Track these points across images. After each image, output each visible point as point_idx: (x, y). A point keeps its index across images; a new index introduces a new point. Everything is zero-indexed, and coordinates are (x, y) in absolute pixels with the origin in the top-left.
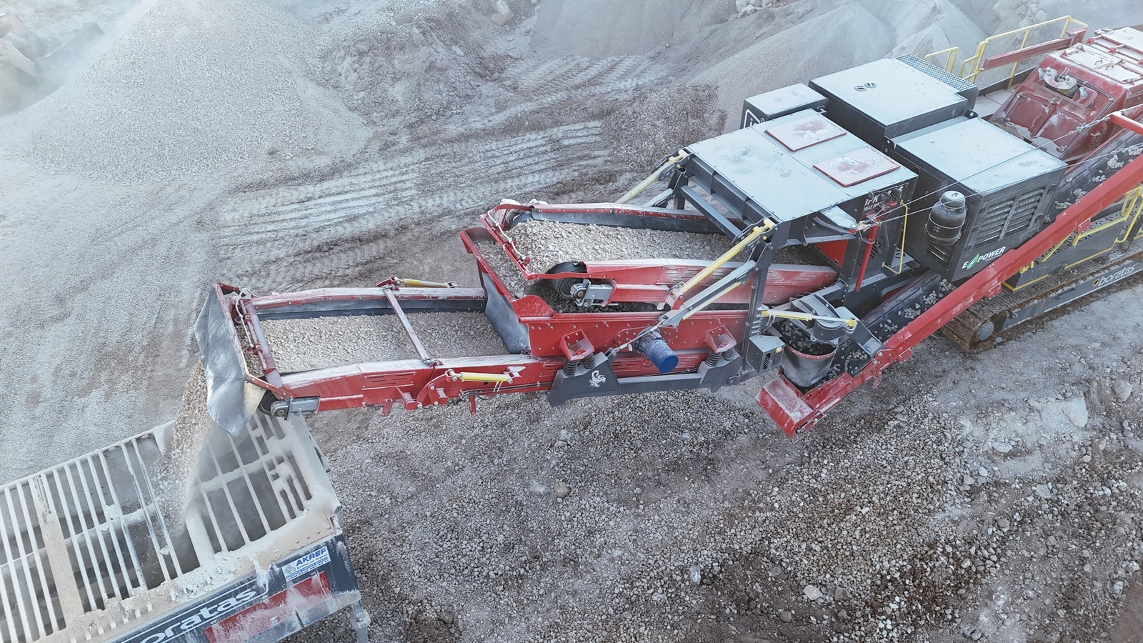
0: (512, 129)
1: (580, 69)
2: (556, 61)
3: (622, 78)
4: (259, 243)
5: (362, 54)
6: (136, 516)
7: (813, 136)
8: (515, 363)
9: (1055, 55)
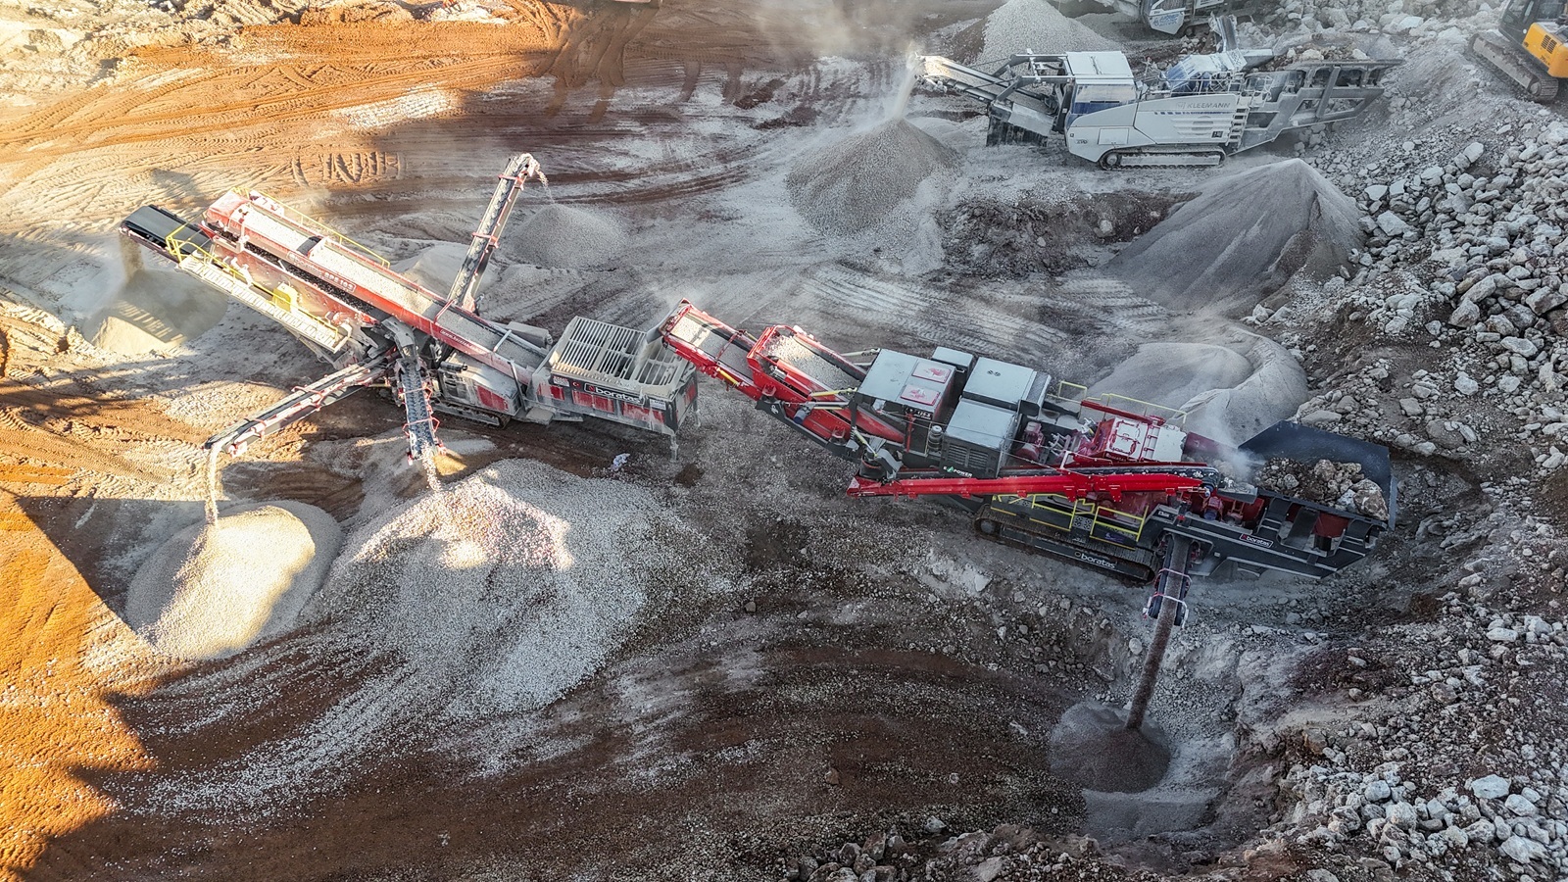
0: (1012, 309)
3: (1129, 317)
5: (975, 216)
6: (627, 355)
7: (931, 375)
8: (747, 382)
9: (1118, 419)
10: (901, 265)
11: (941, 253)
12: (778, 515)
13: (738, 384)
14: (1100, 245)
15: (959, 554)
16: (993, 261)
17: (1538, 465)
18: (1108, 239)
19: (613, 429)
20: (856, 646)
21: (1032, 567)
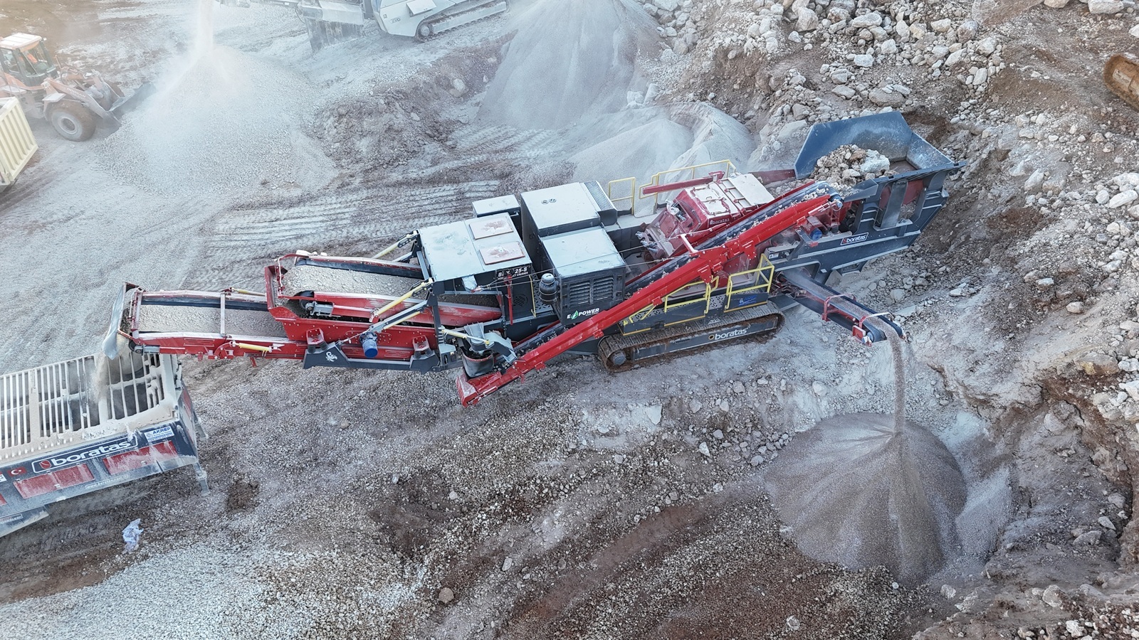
0: (434, 181)
1: (507, 137)
2: (492, 129)
3: (532, 148)
4: (235, 248)
5: (341, 116)
6: (76, 396)
7: (493, 231)
8: (279, 342)
9: (688, 190)
10: (297, 186)
11: (330, 162)
12: (390, 476)
13: (269, 349)
14: (461, 103)
15: (613, 399)
16: (384, 149)
17: (971, 86)
18: (465, 96)
19: (92, 503)
20: (587, 559)
21: (681, 373)
